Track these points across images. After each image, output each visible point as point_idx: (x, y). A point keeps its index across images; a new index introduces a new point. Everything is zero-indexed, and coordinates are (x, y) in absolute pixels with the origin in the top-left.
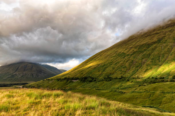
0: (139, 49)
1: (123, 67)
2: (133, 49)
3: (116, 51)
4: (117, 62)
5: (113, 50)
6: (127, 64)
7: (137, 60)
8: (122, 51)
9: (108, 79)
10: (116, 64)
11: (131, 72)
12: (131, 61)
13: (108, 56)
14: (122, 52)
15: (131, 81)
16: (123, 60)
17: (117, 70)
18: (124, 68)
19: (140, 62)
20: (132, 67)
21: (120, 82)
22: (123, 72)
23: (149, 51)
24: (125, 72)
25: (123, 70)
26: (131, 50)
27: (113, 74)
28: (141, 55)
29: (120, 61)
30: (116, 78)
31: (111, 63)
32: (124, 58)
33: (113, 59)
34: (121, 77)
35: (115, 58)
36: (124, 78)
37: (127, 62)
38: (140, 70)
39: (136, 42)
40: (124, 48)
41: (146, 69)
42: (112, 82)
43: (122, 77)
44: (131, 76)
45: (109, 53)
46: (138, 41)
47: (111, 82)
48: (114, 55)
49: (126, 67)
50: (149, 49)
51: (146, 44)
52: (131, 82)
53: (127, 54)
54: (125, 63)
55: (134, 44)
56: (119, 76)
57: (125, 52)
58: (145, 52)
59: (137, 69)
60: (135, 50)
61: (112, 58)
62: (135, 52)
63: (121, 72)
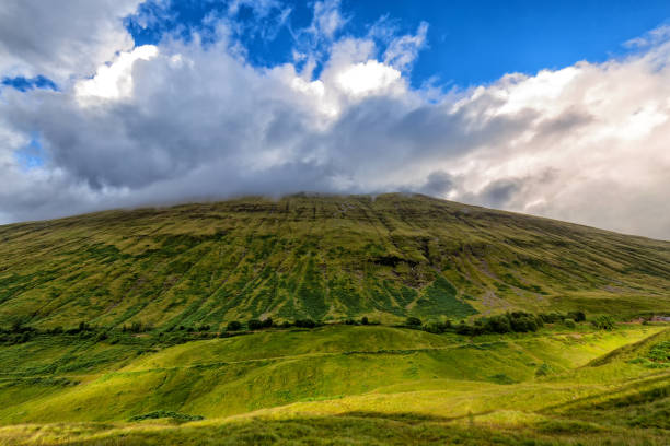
0: (164, 245)
1: (98, 291)
2: (147, 242)
3: (84, 235)
4: (78, 272)
5: (73, 231)
6: (115, 285)
7: (150, 275)
8: (109, 240)
9: (14, 336)
10: (72, 279)
11: (119, 310)
12: (130, 276)
13: (44, 246)
14: (110, 243)
15: (114, 339)
16: (106, 271)
17: (70, 301)
18: (99, 295)
19: (159, 281)
20: (130, 293)
21: (68, 344)
22: (94, 309)
23: (189, 254)
24: (101, 308)
25: (94, 301)
26: (141, 245)
27: (47, 314)
28: (166, 263)
29: (93, 272)
30: (57, 331)
31: (49, 272)
32: (109, 262)
33: (65, 261)
34: (77, 327)
35: (76, 258)
36: (90, 330)
37: (118, 275)
38: (152, 305)
39: (162, 224)
40: (117, 233)
41: (170, 302)
42: (29, 347)
43: (83, 327)
44: (118, 324)
45: (53, 237)
46: (168, 224)
47: (23, 345)
48: (74, 248)
49: (107, 293)
50: (192, 250)
51: (187, 236)
52: (114, 343)
53: (125, 252)
54: (109, 278)
55: (154, 227)
56: (73, 324)
57: (120, 245)
58: (179, 257)
59: (143, 301)
60: (154, 246)
61: (61, 258)
62: (150, 252)
63: (82, 310)
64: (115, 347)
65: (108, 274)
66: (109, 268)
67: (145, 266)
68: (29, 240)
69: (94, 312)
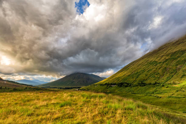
0: (171, 56)
1: (156, 73)
2: (164, 57)
3: (147, 60)
4: (149, 69)
5: (144, 60)
6: (160, 71)
7: (170, 67)
8: (153, 59)
9: (142, 85)
10: (148, 71)
11: (165, 78)
12: (164, 68)
13: (140, 65)
14: (154, 60)
15: (167, 86)
16: (156, 68)
17: (150, 76)
18: (157, 74)
19: (174, 68)
20: (165, 73)
21: (154, 87)
22: (157, 78)
23: (183, 57)
24: (159, 78)
25: (156, 76)
26: (163, 58)
27: (147, 80)
28: (174, 62)
29: (153, 69)
30: (150, 84)
31: (143, 70)
32: (156, 65)
33: (145, 67)
34: (154, 83)
35: (147, 66)
36: (158, 84)
37: (160, 69)
38: (175, 76)
40: (155, 57)
41: (182, 74)
42: (146, 87)
43: (156, 83)
44: (165, 82)
45: (140, 62)
46: (169, 50)
47: (145, 87)
48: (146, 64)
49: (159, 73)
50: (183, 55)
51: (179, 51)
52: (167, 88)
53: (159, 62)
54: (157, 70)
55: (165, 52)
56: (153, 82)
57: (157, 60)
58: (179, 59)
59: (171, 75)
60: (167, 58)
61: (144, 67)
62: (167, 60)
63: (154, 78)
64: (168, 88)
65: (157, 68)
66: (157, 67)
67: (167, 64)
68: (136, 64)
69: (157, 79)
